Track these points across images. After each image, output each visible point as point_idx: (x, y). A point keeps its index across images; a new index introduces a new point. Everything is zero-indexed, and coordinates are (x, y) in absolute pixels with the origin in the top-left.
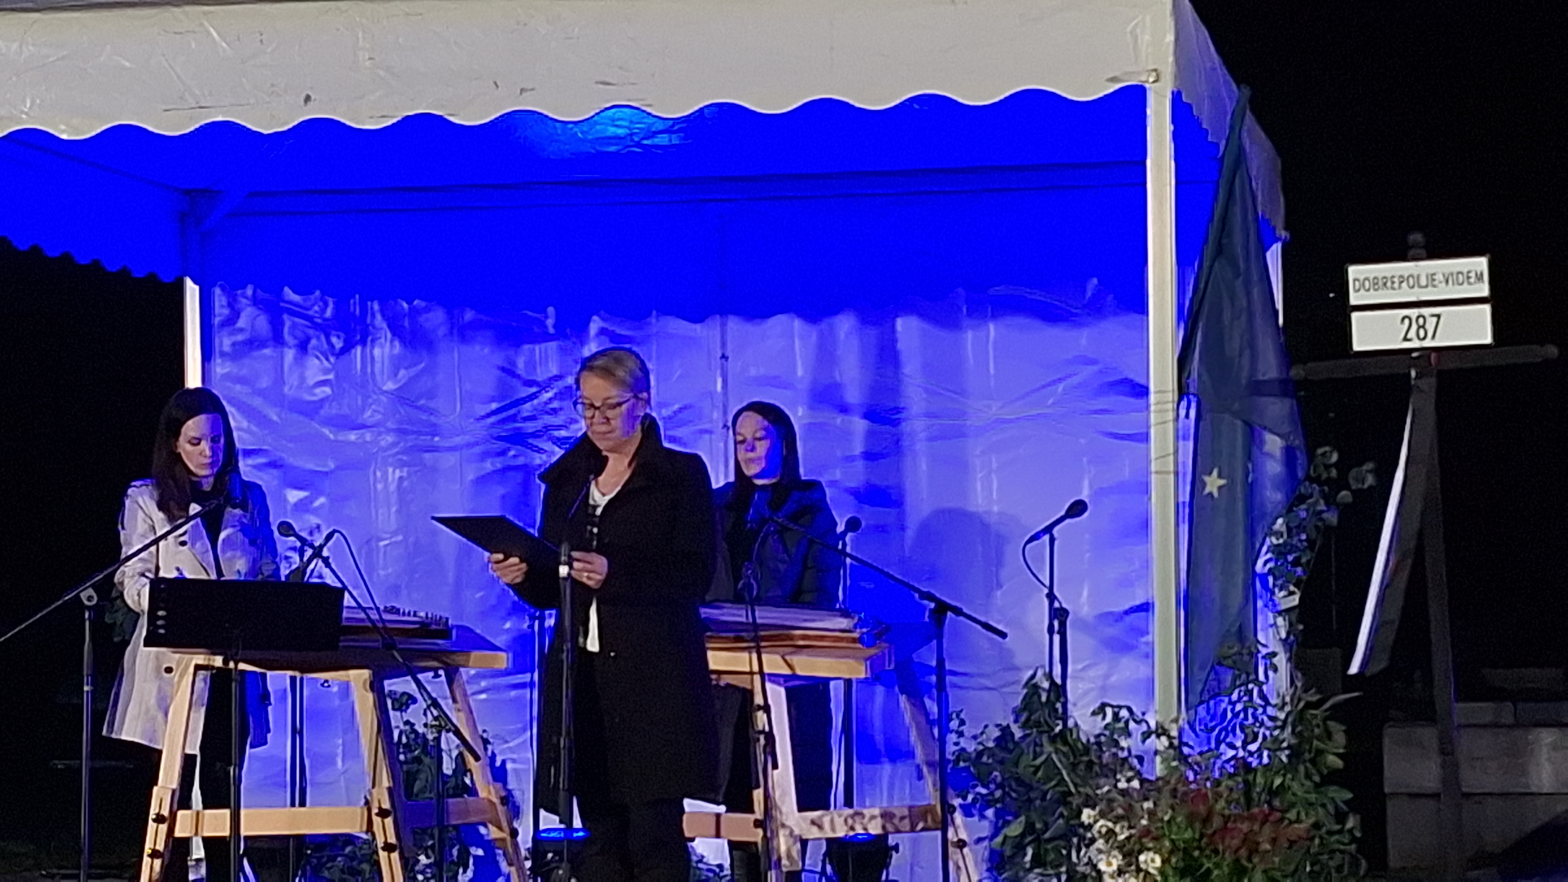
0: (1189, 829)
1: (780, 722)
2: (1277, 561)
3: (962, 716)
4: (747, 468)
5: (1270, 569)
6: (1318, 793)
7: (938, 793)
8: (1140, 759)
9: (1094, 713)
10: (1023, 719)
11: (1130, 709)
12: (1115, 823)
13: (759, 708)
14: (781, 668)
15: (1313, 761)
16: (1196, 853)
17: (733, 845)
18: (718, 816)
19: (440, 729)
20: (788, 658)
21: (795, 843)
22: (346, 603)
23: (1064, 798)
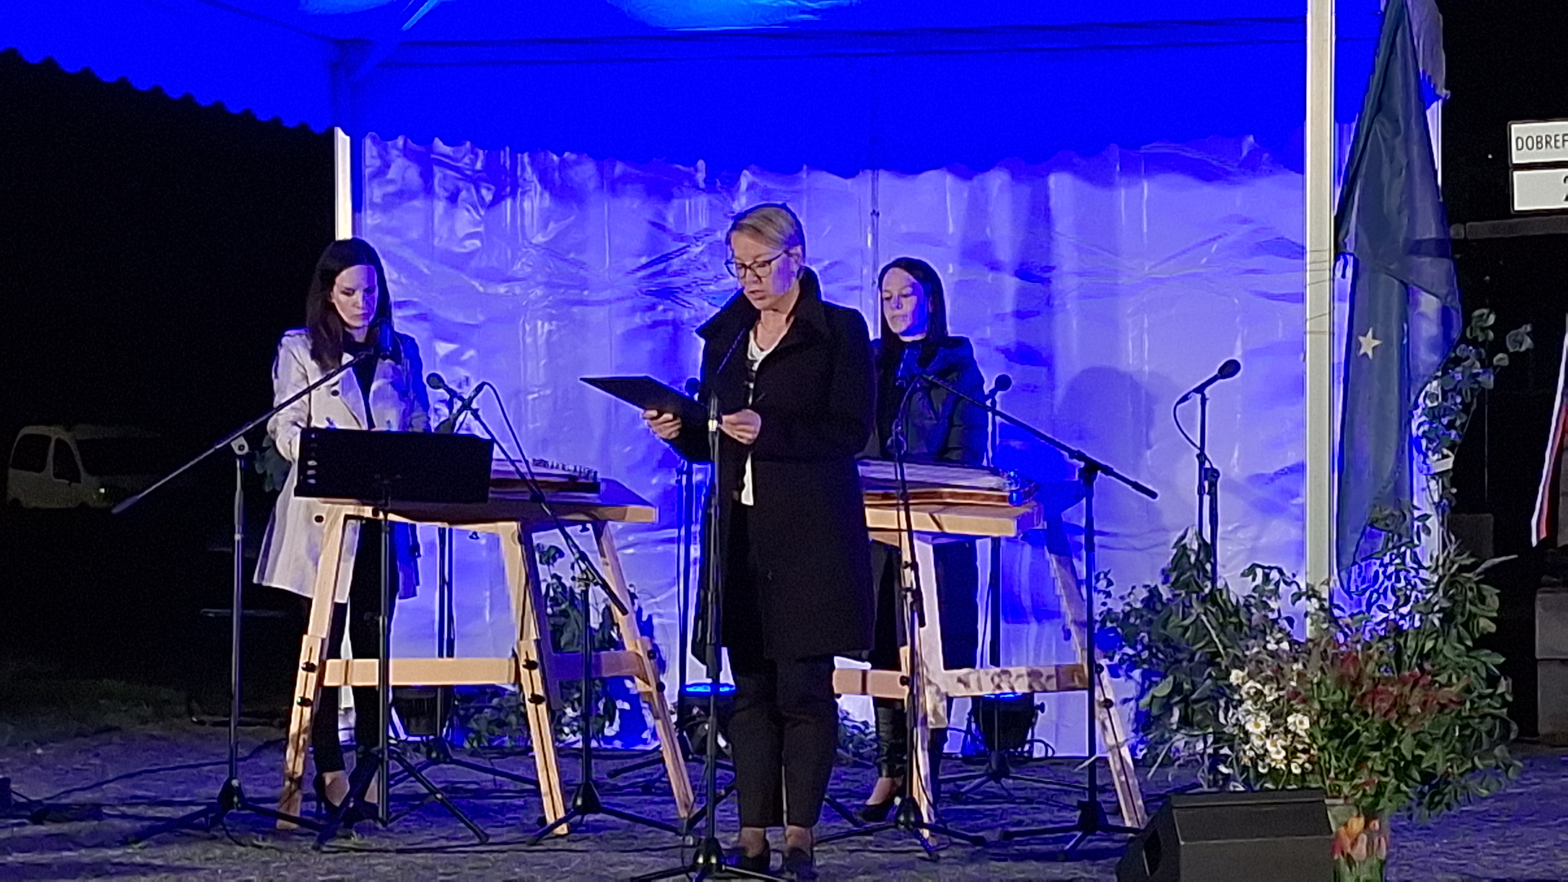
0: (1339, 692)
1: (928, 582)
2: (1431, 423)
3: (1109, 576)
4: (894, 324)
5: (1424, 432)
6: (1468, 656)
7: (1086, 654)
8: (1290, 621)
9: (1243, 575)
10: (1172, 579)
11: (1281, 572)
12: (1264, 685)
13: (907, 565)
14: (928, 525)
15: (1465, 625)
16: (1345, 716)
17: (878, 702)
18: (864, 673)
19: (587, 583)
20: (936, 515)
21: (941, 700)
22: (495, 456)
23: (1212, 660)
